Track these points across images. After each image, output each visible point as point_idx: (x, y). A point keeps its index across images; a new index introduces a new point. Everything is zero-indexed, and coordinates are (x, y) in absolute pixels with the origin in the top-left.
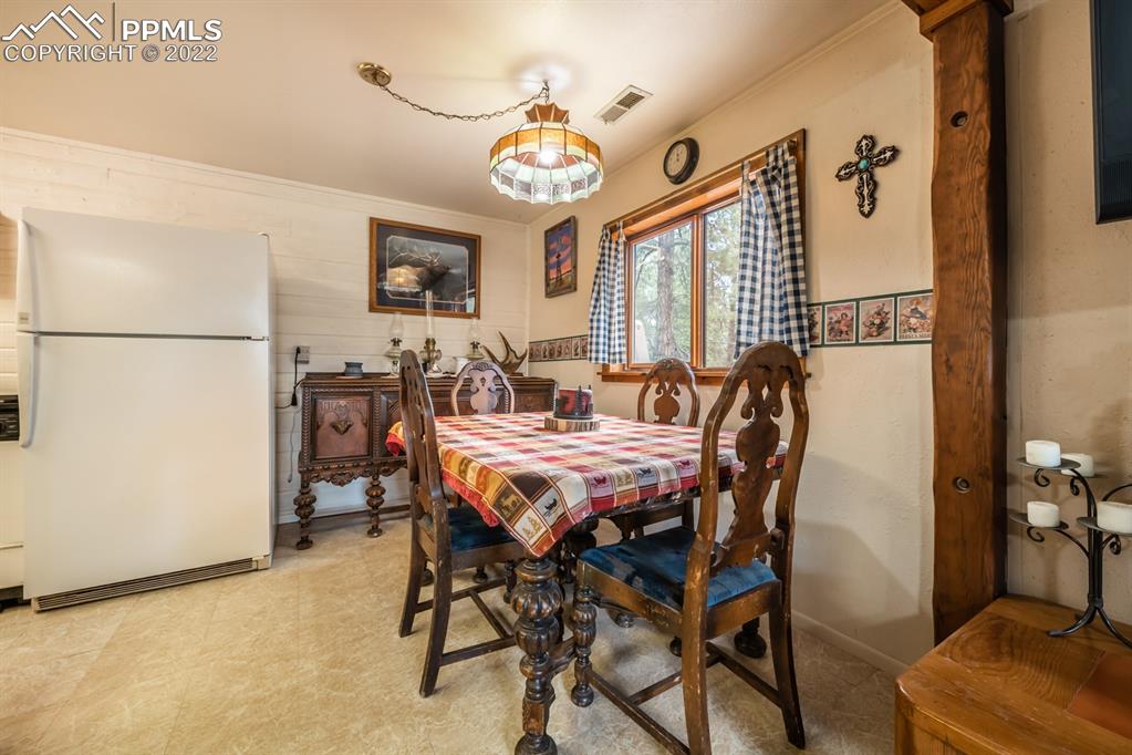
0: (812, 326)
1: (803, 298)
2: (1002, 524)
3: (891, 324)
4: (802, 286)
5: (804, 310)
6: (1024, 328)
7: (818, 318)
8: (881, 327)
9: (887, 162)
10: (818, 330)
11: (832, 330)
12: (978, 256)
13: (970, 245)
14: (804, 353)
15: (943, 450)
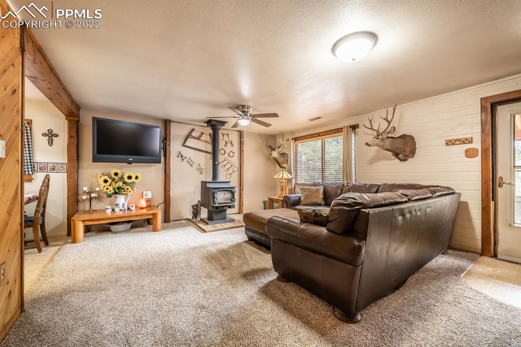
0: (34, 167)
1: (32, 161)
2: (78, 201)
3: (56, 168)
4: (31, 158)
5: (32, 164)
6: (80, 171)
7: (36, 165)
8: (54, 169)
9: (55, 137)
10: (36, 168)
11: (40, 169)
12: (75, 160)
13: (74, 158)
14: (33, 174)
15: (69, 191)
